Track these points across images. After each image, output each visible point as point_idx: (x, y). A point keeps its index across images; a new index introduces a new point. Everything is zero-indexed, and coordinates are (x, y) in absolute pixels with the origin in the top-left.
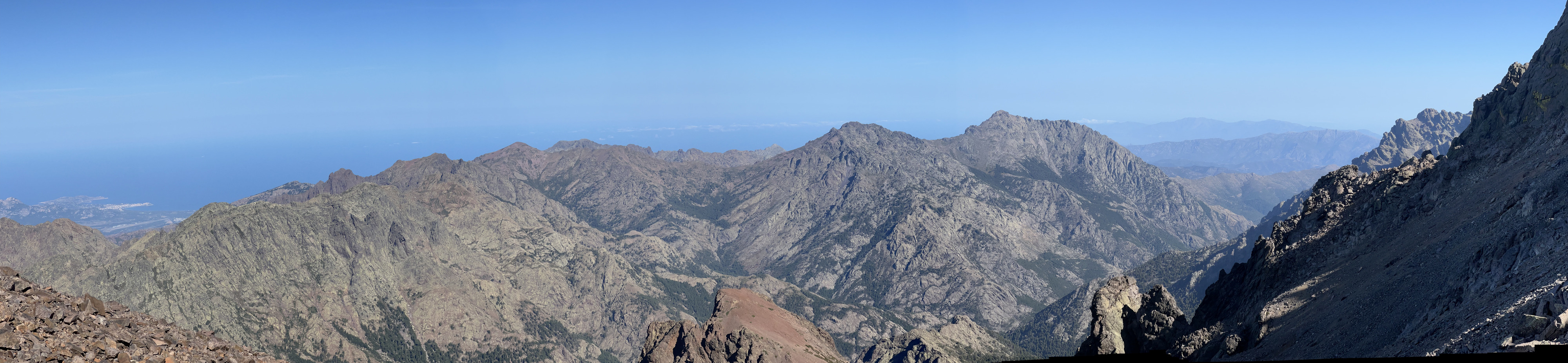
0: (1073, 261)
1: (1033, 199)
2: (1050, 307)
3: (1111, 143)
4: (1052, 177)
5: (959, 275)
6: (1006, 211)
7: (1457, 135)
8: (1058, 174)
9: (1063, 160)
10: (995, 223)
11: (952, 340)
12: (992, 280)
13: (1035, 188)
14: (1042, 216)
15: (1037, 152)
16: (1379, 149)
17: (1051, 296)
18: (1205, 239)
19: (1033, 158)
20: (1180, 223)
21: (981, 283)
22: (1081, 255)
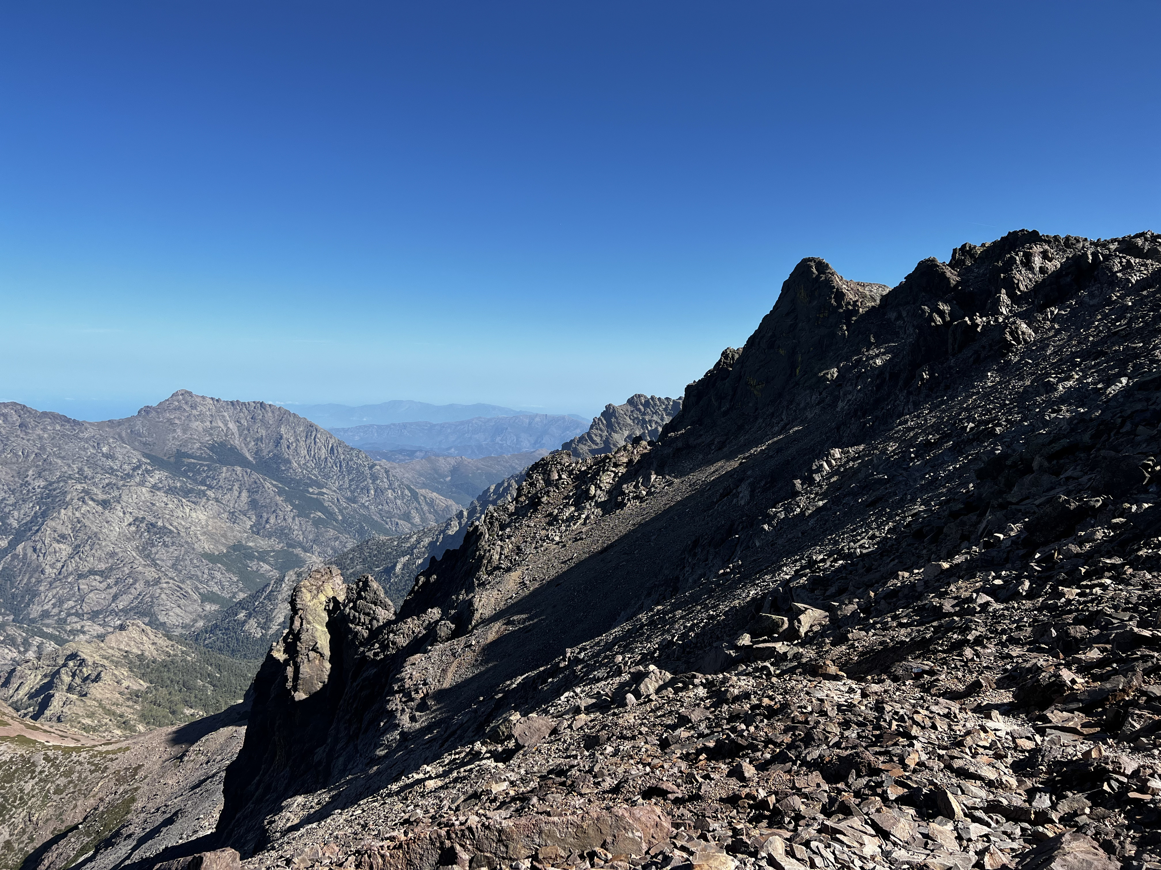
0: (268, 552)
1: (221, 487)
2: (240, 602)
3: (311, 426)
4: (244, 462)
5: (129, 575)
6: (189, 501)
7: (667, 420)
8: (251, 459)
9: (257, 444)
10: (175, 514)
11: (119, 649)
12: (171, 578)
13: (224, 475)
14: (232, 505)
15: (226, 436)
16: (589, 434)
17: (241, 590)
18: (412, 524)
19: (221, 442)
20: (386, 508)
21: (157, 582)
22: (276, 544)
